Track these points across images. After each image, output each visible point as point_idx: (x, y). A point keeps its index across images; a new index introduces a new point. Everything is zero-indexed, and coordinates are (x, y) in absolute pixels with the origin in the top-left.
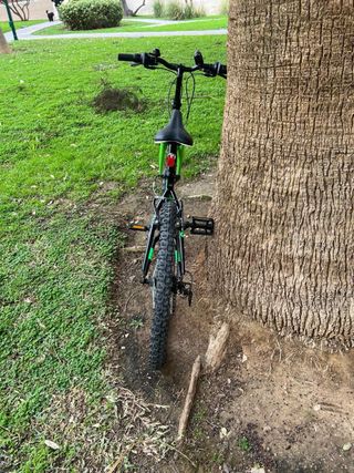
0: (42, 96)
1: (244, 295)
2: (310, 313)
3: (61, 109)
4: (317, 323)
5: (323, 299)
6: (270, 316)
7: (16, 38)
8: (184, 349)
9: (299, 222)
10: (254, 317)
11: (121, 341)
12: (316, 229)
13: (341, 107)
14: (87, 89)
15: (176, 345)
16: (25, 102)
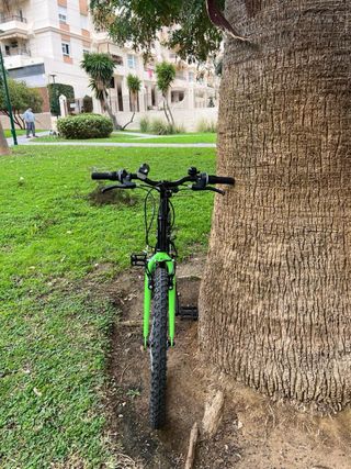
0: (41, 191)
1: (237, 360)
2: (298, 375)
3: (59, 201)
4: (306, 385)
5: (309, 361)
6: (262, 380)
7: (16, 143)
8: (182, 416)
9: (283, 289)
10: (247, 382)
11: (119, 410)
12: (298, 295)
13: (309, 196)
14: (83, 186)
15: (173, 413)
16: (24, 195)
